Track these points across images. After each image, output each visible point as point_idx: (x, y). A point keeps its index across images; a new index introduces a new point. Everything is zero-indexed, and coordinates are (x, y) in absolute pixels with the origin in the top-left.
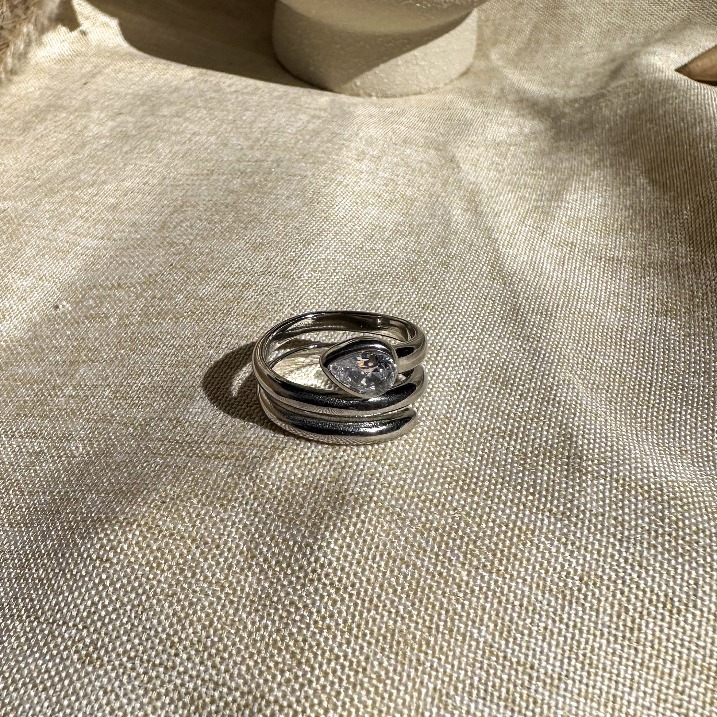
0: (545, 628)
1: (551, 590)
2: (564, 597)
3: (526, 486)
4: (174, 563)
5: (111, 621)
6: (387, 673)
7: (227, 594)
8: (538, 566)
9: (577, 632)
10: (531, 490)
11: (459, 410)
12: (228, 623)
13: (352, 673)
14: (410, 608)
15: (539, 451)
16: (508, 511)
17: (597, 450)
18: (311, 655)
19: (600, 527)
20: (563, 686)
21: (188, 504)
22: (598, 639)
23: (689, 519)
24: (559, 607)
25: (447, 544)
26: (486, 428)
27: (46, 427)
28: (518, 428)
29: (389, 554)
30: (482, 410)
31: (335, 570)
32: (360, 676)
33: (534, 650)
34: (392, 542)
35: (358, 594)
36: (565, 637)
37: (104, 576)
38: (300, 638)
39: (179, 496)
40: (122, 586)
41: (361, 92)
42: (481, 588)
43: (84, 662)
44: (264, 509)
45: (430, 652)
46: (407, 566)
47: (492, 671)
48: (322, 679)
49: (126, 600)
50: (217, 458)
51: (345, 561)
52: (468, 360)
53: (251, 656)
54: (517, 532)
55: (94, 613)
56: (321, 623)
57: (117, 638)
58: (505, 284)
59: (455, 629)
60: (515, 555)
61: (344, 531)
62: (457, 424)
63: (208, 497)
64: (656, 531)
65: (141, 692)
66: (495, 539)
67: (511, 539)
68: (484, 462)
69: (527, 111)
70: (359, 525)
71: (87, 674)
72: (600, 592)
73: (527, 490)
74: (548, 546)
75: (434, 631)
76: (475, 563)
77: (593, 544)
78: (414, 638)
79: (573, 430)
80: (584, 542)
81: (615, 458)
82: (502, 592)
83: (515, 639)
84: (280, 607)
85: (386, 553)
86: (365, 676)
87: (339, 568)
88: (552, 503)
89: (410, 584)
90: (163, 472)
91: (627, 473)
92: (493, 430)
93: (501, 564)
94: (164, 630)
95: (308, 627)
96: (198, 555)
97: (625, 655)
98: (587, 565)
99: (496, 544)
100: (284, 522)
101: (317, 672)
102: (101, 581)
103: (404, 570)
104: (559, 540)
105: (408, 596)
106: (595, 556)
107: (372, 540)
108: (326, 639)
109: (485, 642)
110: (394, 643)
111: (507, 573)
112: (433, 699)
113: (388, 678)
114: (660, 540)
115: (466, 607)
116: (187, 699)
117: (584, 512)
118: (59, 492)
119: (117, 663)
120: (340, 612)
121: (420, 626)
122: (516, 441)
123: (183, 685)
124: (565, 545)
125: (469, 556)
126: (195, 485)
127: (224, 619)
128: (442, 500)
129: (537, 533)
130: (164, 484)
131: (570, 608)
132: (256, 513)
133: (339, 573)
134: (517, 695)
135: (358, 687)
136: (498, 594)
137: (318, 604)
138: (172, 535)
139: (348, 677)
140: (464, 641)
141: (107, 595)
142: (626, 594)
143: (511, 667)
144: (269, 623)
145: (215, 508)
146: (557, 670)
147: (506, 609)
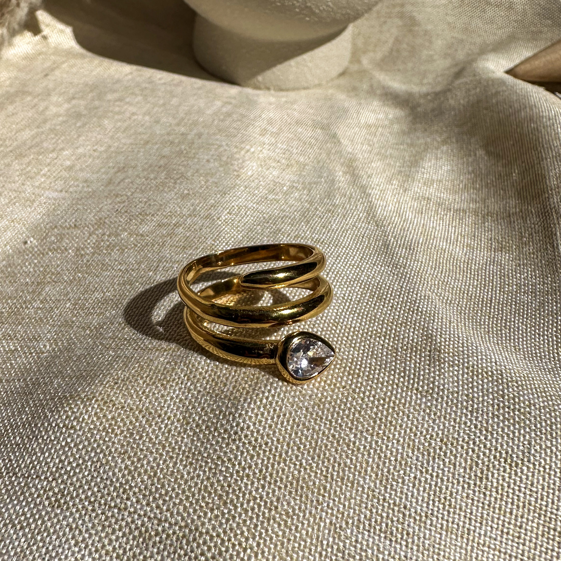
0: (415, 478)
1: (419, 449)
2: (429, 454)
3: (398, 371)
4: (125, 429)
5: (75, 473)
6: (294, 510)
7: (168, 452)
8: (408, 430)
9: (439, 480)
10: (402, 374)
11: (345, 317)
12: (169, 473)
13: (266, 511)
14: (311, 462)
15: (407, 347)
16: (384, 389)
17: (451, 346)
18: (234, 497)
19: (455, 401)
20: (429, 522)
21: (136, 384)
22: (455, 486)
23: (523, 396)
24: (425, 461)
25: (338, 413)
26: (366, 331)
27: (19, 331)
28: (391, 331)
29: (294, 420)
30: (363, 318)
31: (252, 432)
32: (273, 512)
33: (406, 494)
34: (296, 412)
35: (271, 450)
36: (430, 485)
37: (69, 440)
38: (226, 485)
39: (128, 378)
40: (84, 447)
41: (262, 86)
42: (365, 447)
43: (53, 506)
44: (195, 388)
45: (326, 495)
46: (308, 430)
47: (374, 511)
48: (244, 515)
49: (87, 458)
50: (157, 350)
51: (260, 426)
52: (351, 281)
53: (187, 498)
54: (392, 405)
55: (62, 468)
56: (241, 472)
57: (80, 487)
58: (377, 226)
59: (346, 478)
60: (391, 422)
61: (258, 403)
62: (344, 327)
63: (151, 379)
64: (498, 405)
65: (100, 528)
66: (375, 410)
67: (387, 410)
68: (366, 354)
69: (390, 103)
70: (270, 399)
71: (56, 515)
72: (457, 450)
73: (399, 374)
74: (416, 415)
75: (329, 479)
76: (360, 428)
77: (450, 414)
78: (314, 484)
79: (433, 331)
80: (443, 413)
81: (466, 352)
82: (381, 450)
83: (392, 485)
84: (209, 461)
85: (291, 419)
86: (277, 512)
87: (255, 430)
88: (418, 384)
89: (311, 444)
90: (115, 361)
91: (475, 363)
92: (372, 332)
93: (380, 429)
94: (118, 480)
95: (232, 476)
96: (144, 422)
97: (476, 498)
98: (446, 430)
99: (376, 414)
100: (211, 397)
101: (239, 510)
102: (67, 443)
103: (305, 432)
104: (424, 411)
105: (309, 452)
106: (452, 423)
107: (281, 409)
108: (246, 484)
109: (369, 488)
110: (299, 488)
111: (385, 435)
112: (330, 531)
113: (294, 514)
114: (501, 411)
115: (354, 462)
116: (136, 533)
117: (443, 391)
118: (31, 379)
119: (80, 506)
120: (256, 464)
121: (319, 475)
122: (389, 340)
123: (133, 522)
124: (429, 415)
125: (355, 423)
126: (141, 370)
127: (165, 471)
128: (334, 381)
129: (407, 406)
130: (116, 370)
131: (434, 462)
132: (189, 390)
133: (255, 434)
134: (394, 529)
135: (272, 521)
136: (378, 452)
137: (239, 458)
138: (123, 407)
139: (264, 513)
140: (352, 486)
141: (72, 454)
142: (476, 451)
143: (389, 507)
144: (201, 473)
145: (157, 387)
146: (425, 509)
147: (384, 463)
